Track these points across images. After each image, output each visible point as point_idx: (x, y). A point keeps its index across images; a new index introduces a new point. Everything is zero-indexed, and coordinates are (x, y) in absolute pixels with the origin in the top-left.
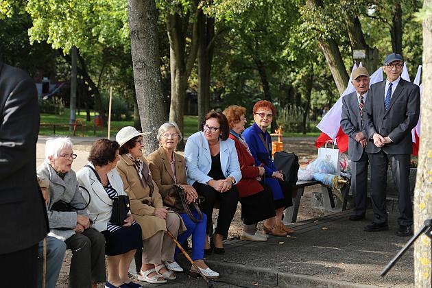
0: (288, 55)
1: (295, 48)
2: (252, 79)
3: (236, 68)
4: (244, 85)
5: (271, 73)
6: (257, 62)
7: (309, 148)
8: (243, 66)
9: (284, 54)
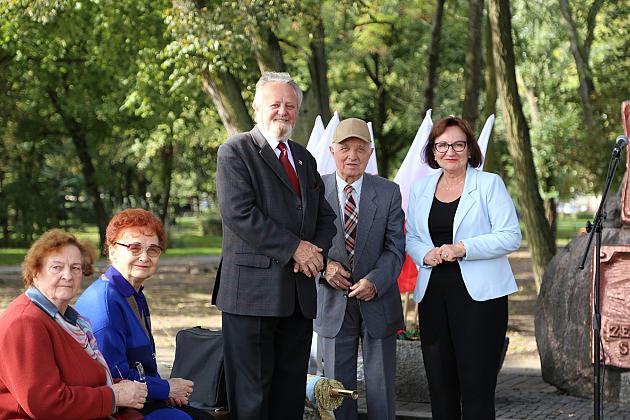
0: (137, 105)
1: (150, 91)
2: (59, 154)
3: (27, 134)
4: (42, 165)
5: (96, 142)
6: (69, 121)
7: (178, 280)
8: (41, 129)
9: (127, 104)
